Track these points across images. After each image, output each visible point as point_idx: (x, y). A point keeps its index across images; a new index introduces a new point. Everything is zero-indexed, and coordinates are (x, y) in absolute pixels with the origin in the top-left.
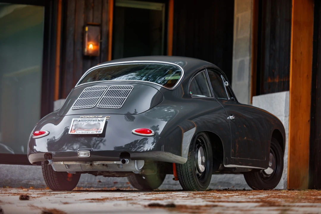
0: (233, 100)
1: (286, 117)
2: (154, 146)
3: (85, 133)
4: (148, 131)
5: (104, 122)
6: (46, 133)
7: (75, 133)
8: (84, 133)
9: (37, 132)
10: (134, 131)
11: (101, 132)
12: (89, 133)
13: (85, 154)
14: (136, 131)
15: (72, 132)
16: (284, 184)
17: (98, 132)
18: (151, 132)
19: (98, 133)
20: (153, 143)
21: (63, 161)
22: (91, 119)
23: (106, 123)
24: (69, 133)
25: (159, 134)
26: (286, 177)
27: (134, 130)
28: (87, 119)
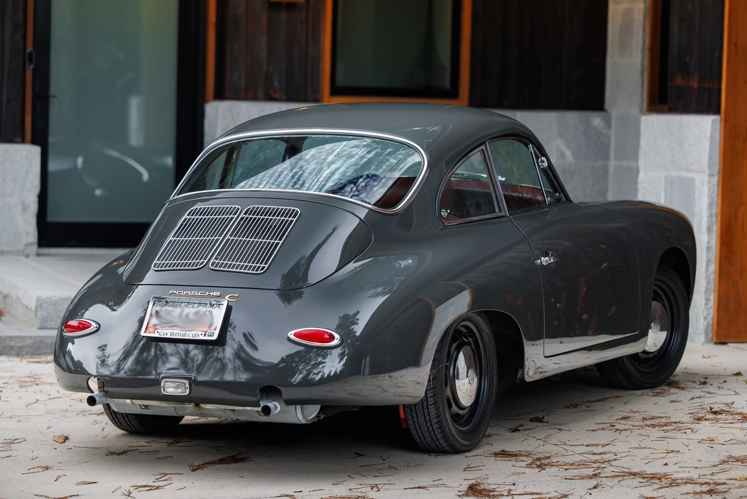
0: (559, 200)
1: (711, 175)
2: (344, 365)
3: (179, 337)
4: (327, 336)
5: (224, 308)
6: (92, 327)
7: (156, 335)
8: (176, 337)
9: (74, 323)
10: (291, 335)
11: (215, 337)
12: (187, 337)
13: (177, 387)
14: (296, 335)
15: (150, 332)
16: (706, 332)
17: (209, 336)
18: (332, 338)
19: (207, 338)
20: (342, 356)
21: (132, 397)
22: (192, 300)
23: (229, 310)
24: (142, 333)
25: (358, 334)
26: (711, 315)
27: (293, 332)
28: (183, 299)
